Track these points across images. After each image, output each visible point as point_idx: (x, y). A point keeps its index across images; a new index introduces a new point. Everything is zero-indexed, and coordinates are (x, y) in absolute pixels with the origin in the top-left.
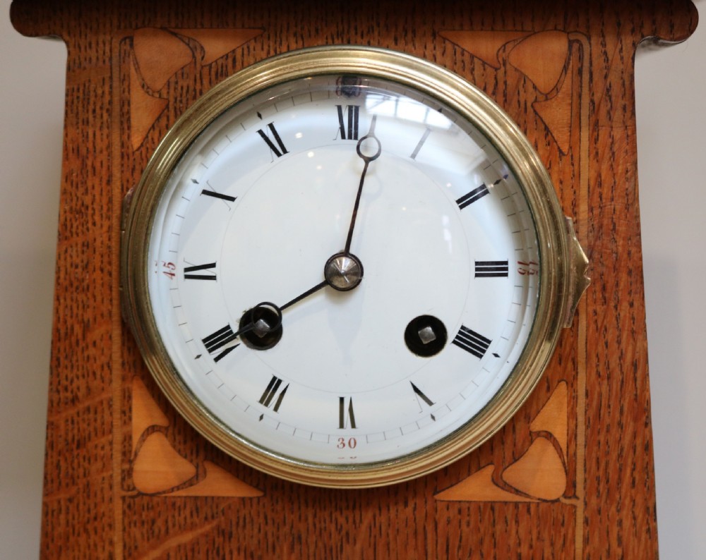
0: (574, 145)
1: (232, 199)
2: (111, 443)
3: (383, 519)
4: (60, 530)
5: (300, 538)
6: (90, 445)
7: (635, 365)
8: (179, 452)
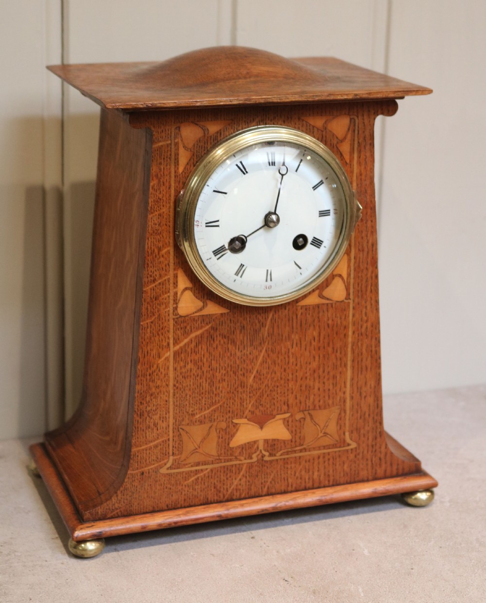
0: (351, 160)
1: (226, 193)
2: (169, 297)
3: (276, 316)
4: (148, 335)
5: (244, 327)
6: (160, 298)
7: (373, 245)
8: (196, 297)
